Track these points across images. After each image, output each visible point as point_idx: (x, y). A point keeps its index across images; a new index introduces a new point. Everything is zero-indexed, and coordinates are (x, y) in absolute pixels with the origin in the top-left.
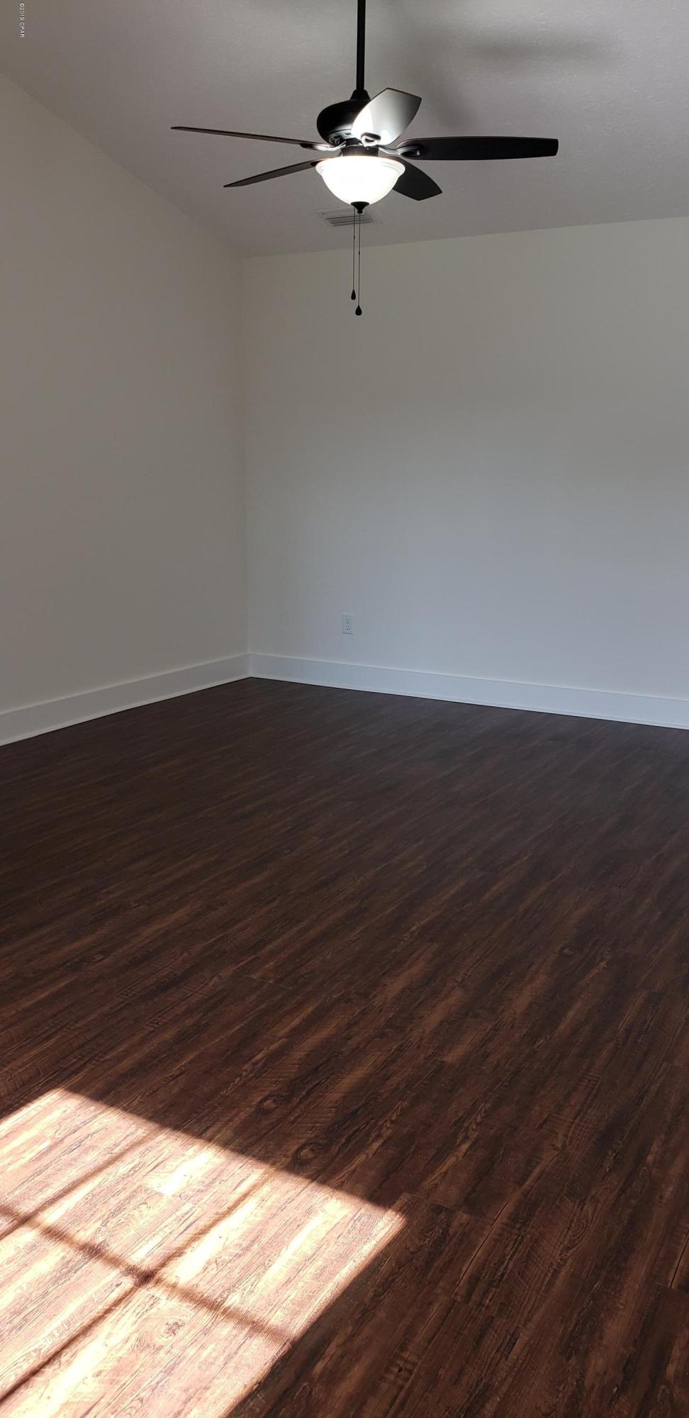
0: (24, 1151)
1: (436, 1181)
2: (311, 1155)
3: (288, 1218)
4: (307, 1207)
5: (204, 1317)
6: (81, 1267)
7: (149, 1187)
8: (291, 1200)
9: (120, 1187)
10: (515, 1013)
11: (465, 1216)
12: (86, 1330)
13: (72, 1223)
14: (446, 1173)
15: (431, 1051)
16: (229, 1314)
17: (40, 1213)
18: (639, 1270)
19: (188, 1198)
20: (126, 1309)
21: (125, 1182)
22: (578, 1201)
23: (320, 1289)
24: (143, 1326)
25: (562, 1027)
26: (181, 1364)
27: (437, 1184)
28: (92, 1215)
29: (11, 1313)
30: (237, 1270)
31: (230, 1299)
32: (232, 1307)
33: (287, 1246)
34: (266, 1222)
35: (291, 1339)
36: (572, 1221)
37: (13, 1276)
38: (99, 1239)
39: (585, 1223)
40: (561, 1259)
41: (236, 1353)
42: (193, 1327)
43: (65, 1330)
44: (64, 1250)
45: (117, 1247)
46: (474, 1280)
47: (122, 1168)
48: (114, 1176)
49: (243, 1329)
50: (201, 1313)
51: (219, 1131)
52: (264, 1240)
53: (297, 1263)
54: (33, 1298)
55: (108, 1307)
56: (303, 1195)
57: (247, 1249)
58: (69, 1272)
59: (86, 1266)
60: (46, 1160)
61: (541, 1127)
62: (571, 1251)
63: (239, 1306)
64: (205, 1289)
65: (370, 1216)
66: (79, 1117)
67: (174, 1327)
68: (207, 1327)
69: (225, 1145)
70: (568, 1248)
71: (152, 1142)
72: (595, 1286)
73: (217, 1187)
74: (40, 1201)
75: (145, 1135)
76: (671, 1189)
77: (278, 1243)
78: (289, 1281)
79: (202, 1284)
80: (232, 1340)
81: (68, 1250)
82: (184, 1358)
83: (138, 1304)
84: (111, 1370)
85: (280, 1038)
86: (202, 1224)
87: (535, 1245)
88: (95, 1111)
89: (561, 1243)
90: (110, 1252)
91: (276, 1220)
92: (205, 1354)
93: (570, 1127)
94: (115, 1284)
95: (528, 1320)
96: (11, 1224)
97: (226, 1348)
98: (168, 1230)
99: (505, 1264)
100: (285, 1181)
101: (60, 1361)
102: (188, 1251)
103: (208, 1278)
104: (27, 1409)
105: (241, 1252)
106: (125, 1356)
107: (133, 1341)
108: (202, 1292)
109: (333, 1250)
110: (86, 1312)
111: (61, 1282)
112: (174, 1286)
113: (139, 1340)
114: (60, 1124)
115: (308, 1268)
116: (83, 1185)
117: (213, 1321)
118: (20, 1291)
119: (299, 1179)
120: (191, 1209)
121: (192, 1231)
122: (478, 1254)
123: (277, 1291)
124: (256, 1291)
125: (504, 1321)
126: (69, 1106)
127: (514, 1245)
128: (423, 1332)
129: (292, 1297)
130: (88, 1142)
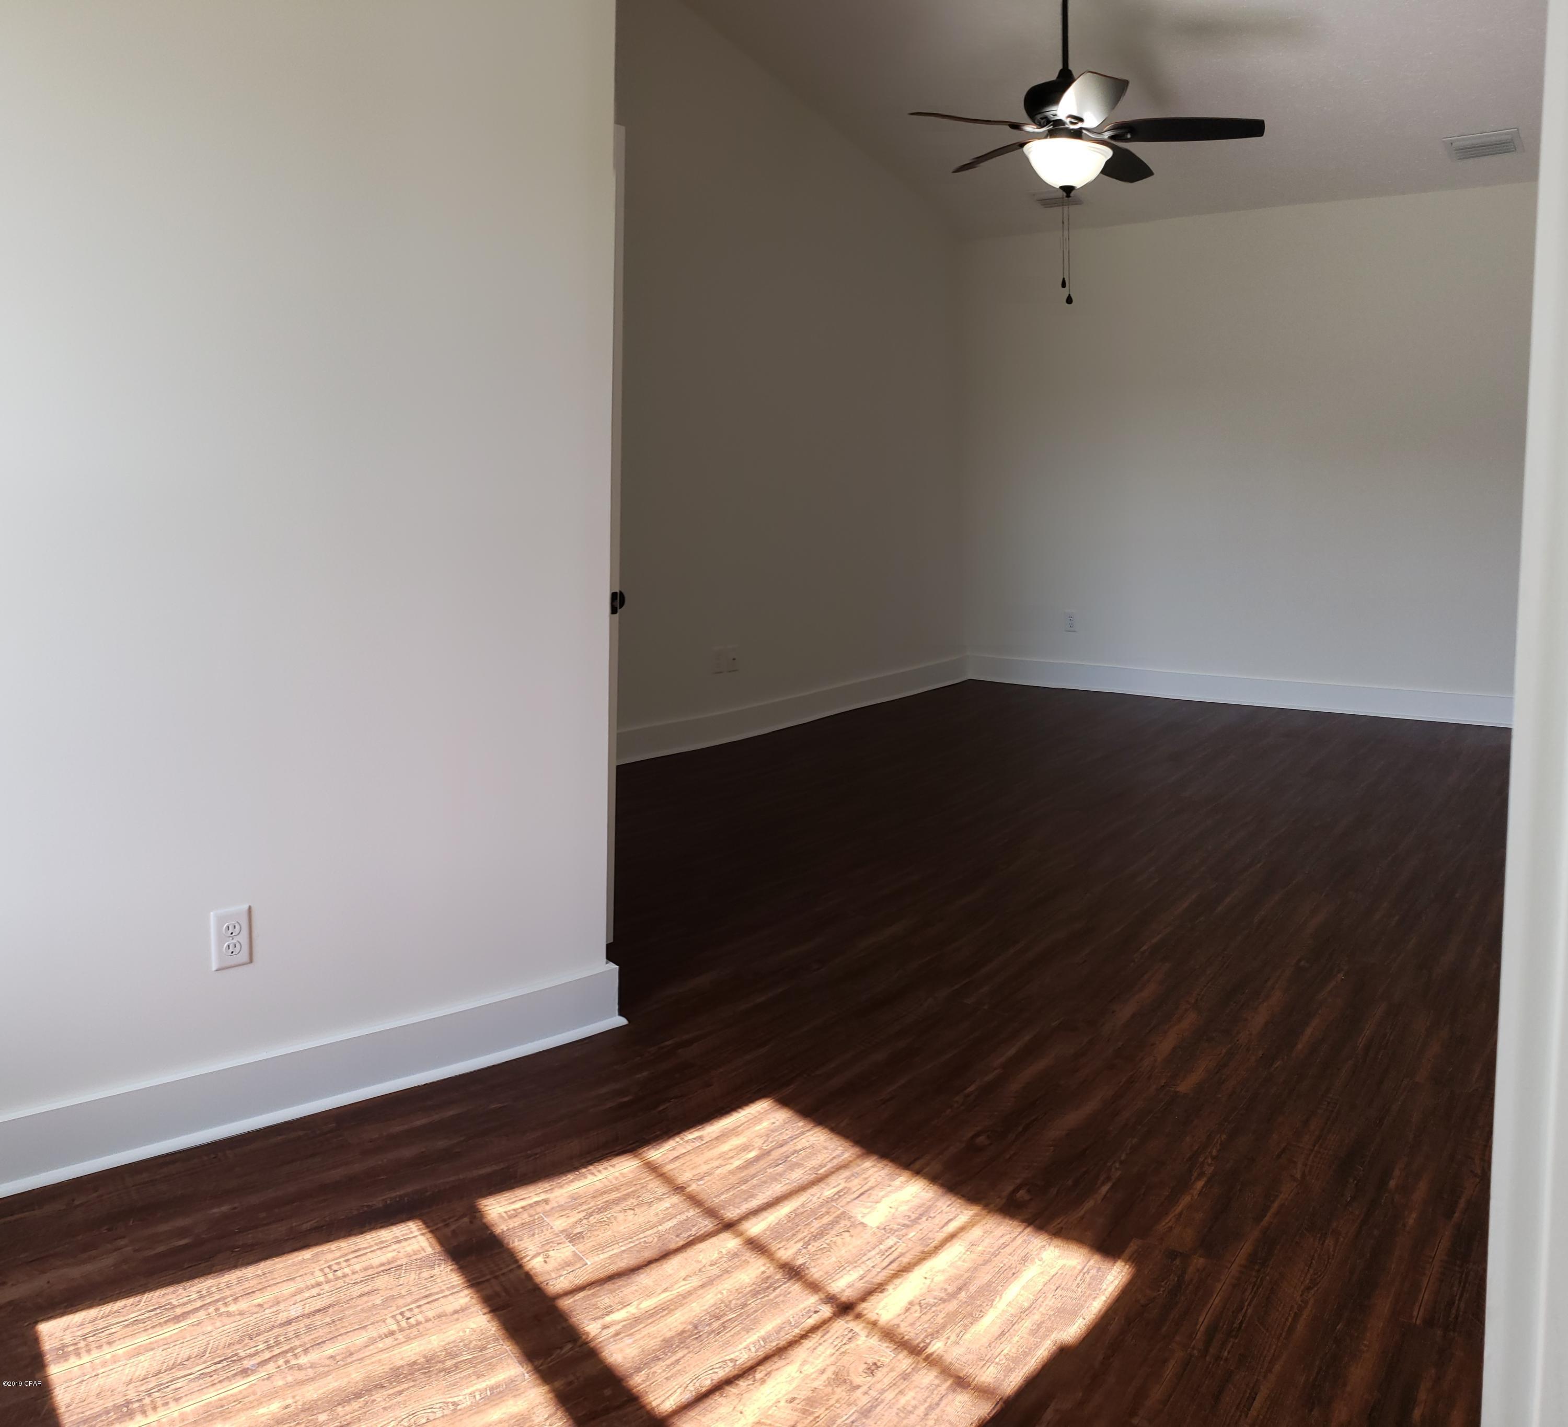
0: (732, 1157)
1: (1170, 1224)
2: (1027, 1197)
3: (1002, 1265)
4: (1023, 1254)
5: (905, 1361)
6: (781, 1286)
7: (853, 1215)
8: (1005, 1245)
9: (824, 1210)
10: (1251, 1034)
11: (1202, 1261)
12: (781, 1351)
13: (774, 1239)
14: (1180, 1214)
15: (1163, 1082)
16: (933, 1361)
17: (743, 1222)
18: (1383, 1306)
19: (893, 1231)
20: (823, 1339)
21: (829, 1206)
22: (1319, 1235)
23: (1037, 1346)
24: (840, 1359)
25: (1300, 1046)
26: (879, 1407)
27: (1172, 1227)
28: (794, 1235)
29: (711, 1316)
30: (942, 1315)
31: (934, 1345)
32: (935, 1354)
33: (1001, 1295)
34: (975, 1269)
35: (1005, 1398)
36: (1313, 1258)
37: (714, 1279)
38: (800, 1261)
39: (1327, 1259)
40: (1302, 1301)
41: (938, 1404)
42: (892, 1370)
43: (761, 1346)
44: (764, 1265)
45: (817, 1272)
46: (1212, 1330)
47: (827, 1191)
48: (819, 1198)
49: (946, 1381)
50: (901, 1356)
51: (928, 1164)
52: (973, 1288)
53: (1012, 1315)
54: (732, 1306)
55: (804, 1333)
56: (1019, 1240)
57: (954, 1295)
58: (768, 1288)
59: (784, 1286)
60: (752, 1170)
61: (1279, 1156)
62: (1313, 1292)
63: (942, 1353)
64: (908, 1331)
65: (1100, 1268)
66: (787, 1132)
67: (873, 1368)
68: (907, 1372)
69: (934, 1179)
70: (1309, 1288)
71: (858, 1168)
72: (1338, 1327)
73: (924, 1224)
74: (745, 1210)
75: (851, 1159)
76: (1414, 1215)
77: (990, 1292)
78: (1003, 1334)
79: (903, 1325)
80: (934, 1390)
81: (768, 1265)
82: (882, 1401)
83: (836, 1336)
84: (804, 1399)
85: (995, 1069)
86: (905, 1260)
87: (1275, 1287)
88: (802, 1127)
89: (1302, 1283)
90: (809, 1276)
91: (988, 1267)
92: (903, 1400)
93: (1310, 1154)
94: (813, 1309)
95: (1269, 1370)
96: (716, 1227)
97: (927, 1398)
98: (870, 1264)
99: (1244, 1311)
100: (999, 1225)
101: (754, 1377)
102: (890, 1288)
103: (910, 1319)
104: (720, 1418)
105: (946, 1297)
106: (821, 1387)
107: (829, 1373)
108: (902, 1334)
109: (1051, 1303)
110: (782, 1334)
111: (760, 1297)
112: (874, 1324)
113: (836, 1374)
114: (768, 1136)
115: (1024, 1321)
116: (786, 1202)
117: (913, 1366)
118: (721, 1296)
119: (1015, 1223)
120: (895, 1244)
121: (894, 1266)
122: (1216, 1301)
123: (990, 1345)
124: (961, 1342)
125: (1243, 1374)
126: (778, 1118)
127: (1253, 1289)
128: (1157, 1393)
129: (1005, 1352)
130: (794, 1159)
